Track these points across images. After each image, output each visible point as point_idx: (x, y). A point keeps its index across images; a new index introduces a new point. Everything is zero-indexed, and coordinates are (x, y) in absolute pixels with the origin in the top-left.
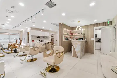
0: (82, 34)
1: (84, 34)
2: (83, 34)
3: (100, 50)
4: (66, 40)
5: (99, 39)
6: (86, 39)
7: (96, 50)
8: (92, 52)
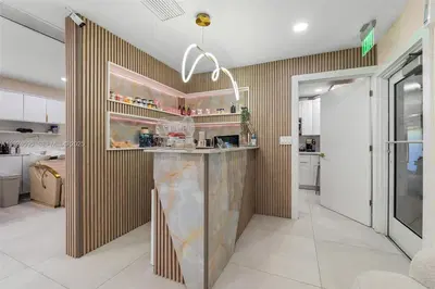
0: (233, 109)
1: (246, 115)
2: (239, 112)
3: (317, 189)
4: (137, 147)
5: (309, 141)
6: (254, 142)
7: (301, 187)
8: (283, 211)
